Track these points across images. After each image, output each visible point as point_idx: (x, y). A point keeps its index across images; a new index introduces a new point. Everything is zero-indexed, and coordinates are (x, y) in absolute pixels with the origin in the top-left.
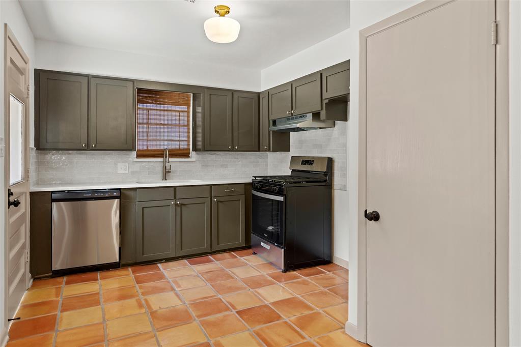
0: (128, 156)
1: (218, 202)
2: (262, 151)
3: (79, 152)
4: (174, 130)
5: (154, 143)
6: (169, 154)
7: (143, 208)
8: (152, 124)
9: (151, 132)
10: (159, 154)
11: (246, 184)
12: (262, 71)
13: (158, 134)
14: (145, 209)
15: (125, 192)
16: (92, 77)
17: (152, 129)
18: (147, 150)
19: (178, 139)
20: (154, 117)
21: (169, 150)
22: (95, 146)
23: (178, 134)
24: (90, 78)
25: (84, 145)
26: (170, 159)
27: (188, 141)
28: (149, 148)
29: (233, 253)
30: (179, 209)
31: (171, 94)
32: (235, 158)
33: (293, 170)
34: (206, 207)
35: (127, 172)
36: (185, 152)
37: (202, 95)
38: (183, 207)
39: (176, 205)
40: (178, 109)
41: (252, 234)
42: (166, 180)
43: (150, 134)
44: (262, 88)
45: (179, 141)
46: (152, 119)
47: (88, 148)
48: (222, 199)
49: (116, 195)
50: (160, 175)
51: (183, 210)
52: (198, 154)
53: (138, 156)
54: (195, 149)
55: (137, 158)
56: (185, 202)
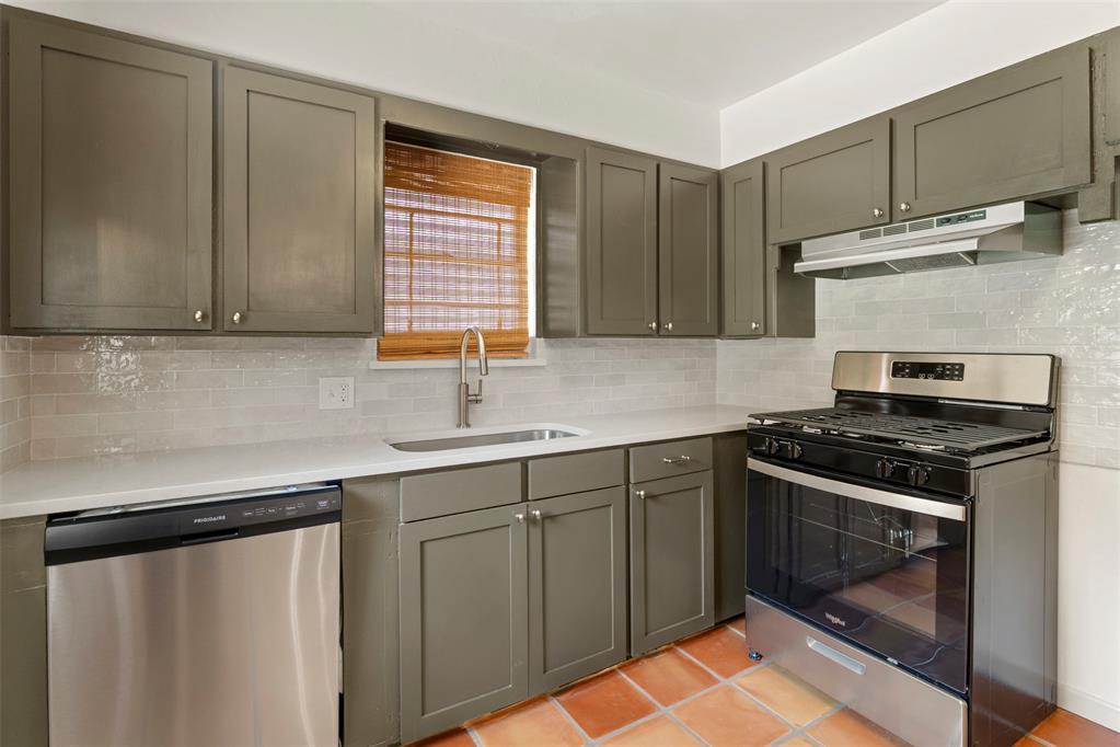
0: (354, 355)
1: (646, 497)
2: (730, 337)
3: (184, 340)
4: (486, 276)
5: (428, 312)
6: (486, 346)
7: (422, 543)
8: (422, 256)
9: (421, 278)
10: (445, 346)
11: (715, 437)
12: (722, 112)
13: (440, 286)
14: (428, 546)
15: (360, 490)
16: (231, 65)
17: (423, 269)
18: (411, 335)
19: (496, 301)
20: (427, 233)
21: (486, 335)
22: (241, 319)
23: (495, 288)
24: (220, 67)
25: (198, 315)
26: (491, 363)
27: (522, 307)
28: (416, 327)
29: (682, 651)
30: (536, 532)
31: (478, 166)
32: (643, 357)
33: (840, 393)
34: (613, 517)
35: (349, 404)
36: (517, 339)
37: (578, 164)
38: (548, 524)
39: (530, 520)
40: (497, 215)
41: (748, 596)
42: (468, 425)
43: (416, 284)
44: (725, 158)
45: (500, 306)
46: (421, 239)
47: (215, 325)
48: (656, 488)
49: (329, 509)
50: (449, 410)
51: (547, 536)
52: (551, 346)
53: (382, 353)
54: (544, 330)
55: (378, 359)
56: (555, 507)
